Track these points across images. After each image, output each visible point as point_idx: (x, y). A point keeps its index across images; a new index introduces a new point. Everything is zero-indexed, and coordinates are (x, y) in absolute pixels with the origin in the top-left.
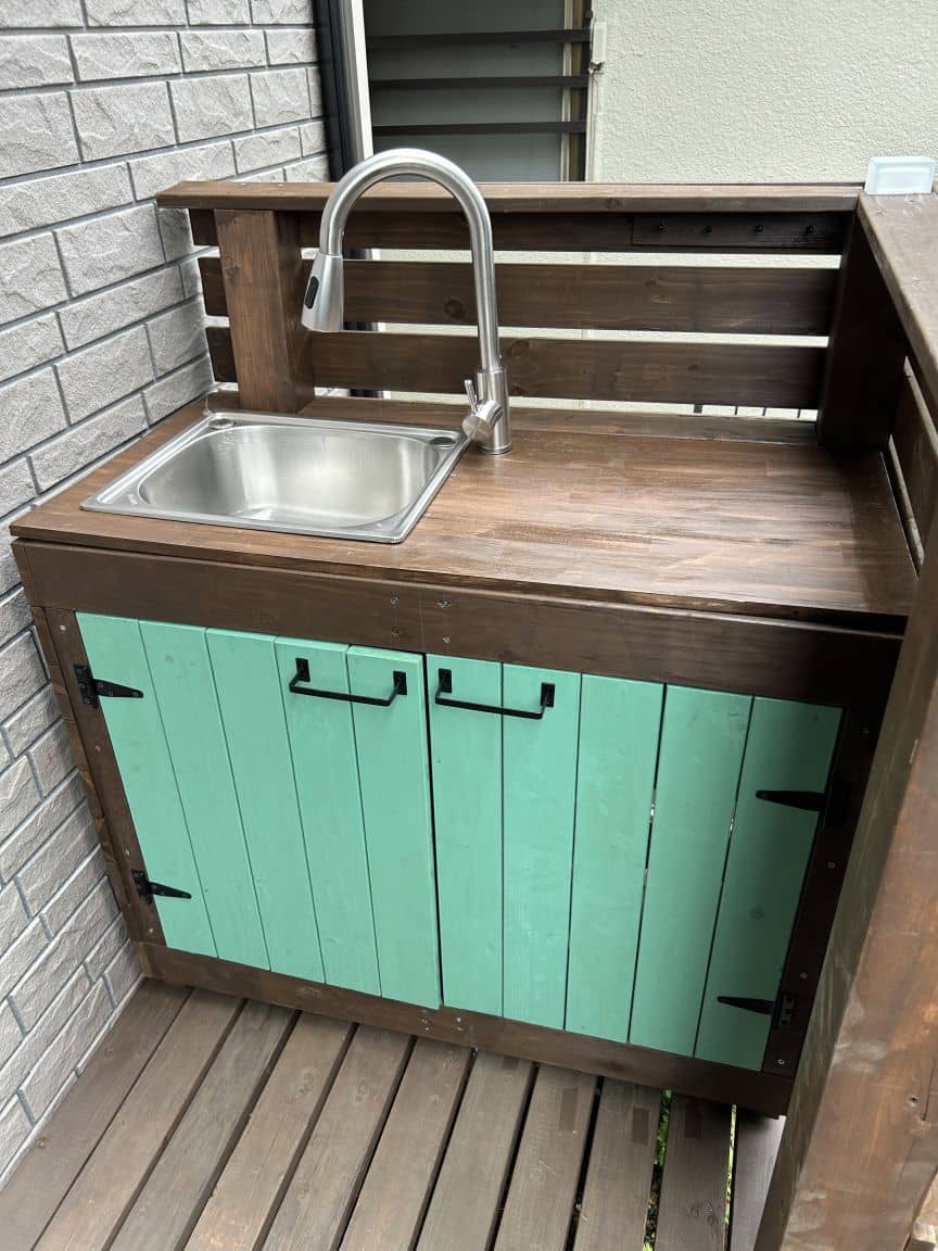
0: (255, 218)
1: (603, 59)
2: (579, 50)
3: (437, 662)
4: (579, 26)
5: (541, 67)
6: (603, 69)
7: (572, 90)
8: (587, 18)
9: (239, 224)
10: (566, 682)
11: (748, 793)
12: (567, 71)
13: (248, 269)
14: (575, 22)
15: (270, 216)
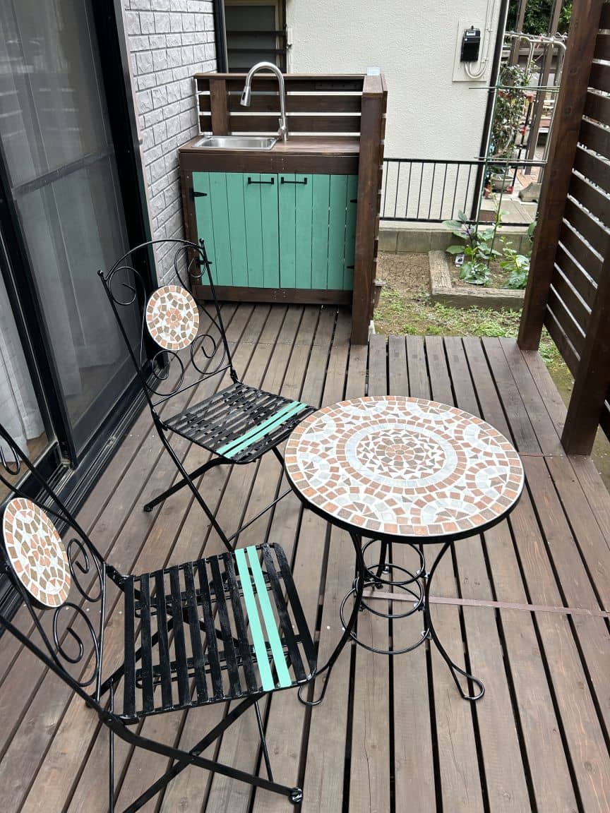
0: (220, 82)
1: (292, 43)
2: (282, 39)
3: (281, 175)
4: (282, 30)
5: (266, 45)
6: (292, 47)
7: (280, 55)
8: (284, 26)
9: (216, 83)
10: (309, 176)
11: (349, 202)
12: (277, 47)
13: (217, 95)
14: (280, 28)
15: (224, 81)
